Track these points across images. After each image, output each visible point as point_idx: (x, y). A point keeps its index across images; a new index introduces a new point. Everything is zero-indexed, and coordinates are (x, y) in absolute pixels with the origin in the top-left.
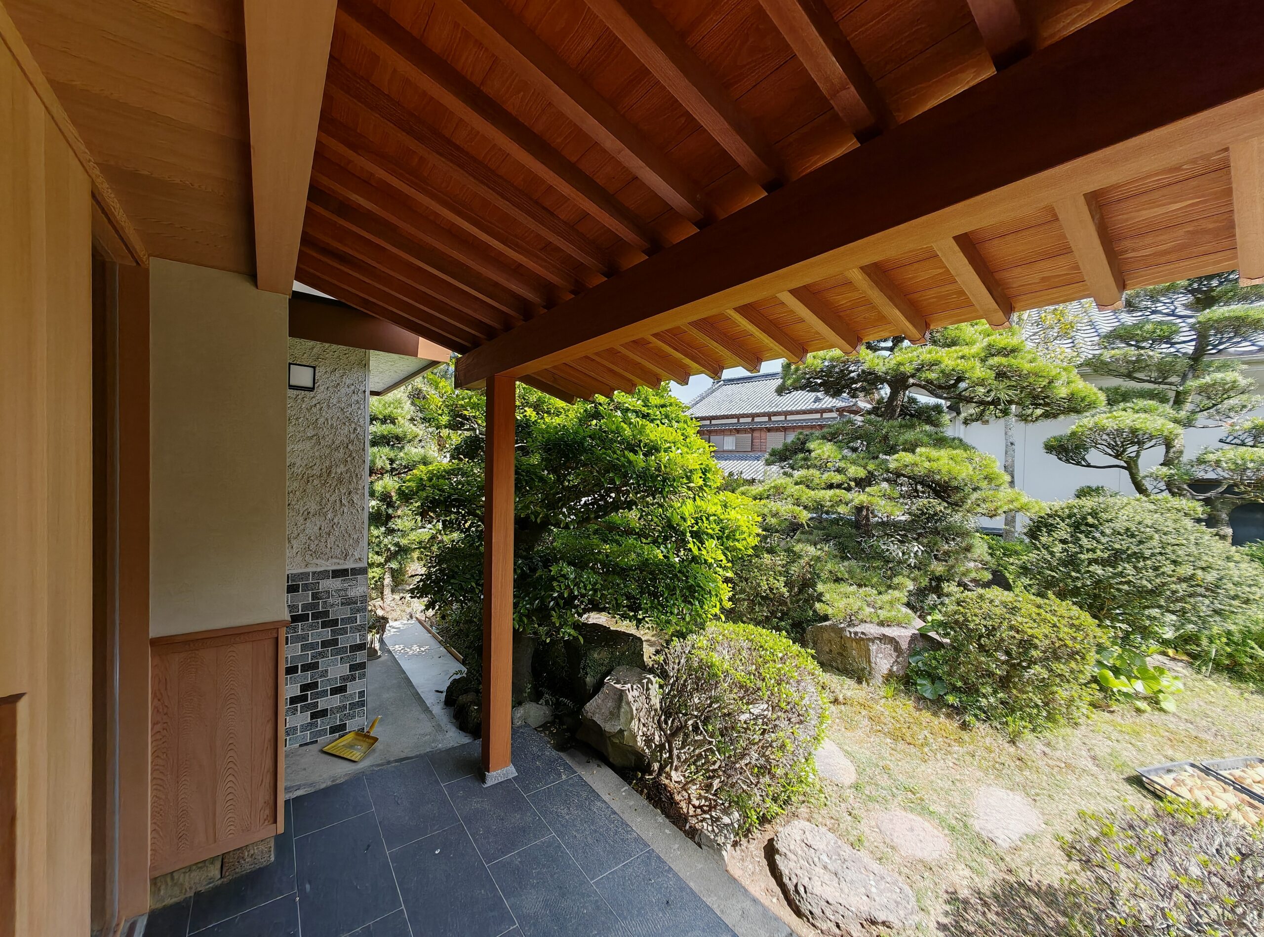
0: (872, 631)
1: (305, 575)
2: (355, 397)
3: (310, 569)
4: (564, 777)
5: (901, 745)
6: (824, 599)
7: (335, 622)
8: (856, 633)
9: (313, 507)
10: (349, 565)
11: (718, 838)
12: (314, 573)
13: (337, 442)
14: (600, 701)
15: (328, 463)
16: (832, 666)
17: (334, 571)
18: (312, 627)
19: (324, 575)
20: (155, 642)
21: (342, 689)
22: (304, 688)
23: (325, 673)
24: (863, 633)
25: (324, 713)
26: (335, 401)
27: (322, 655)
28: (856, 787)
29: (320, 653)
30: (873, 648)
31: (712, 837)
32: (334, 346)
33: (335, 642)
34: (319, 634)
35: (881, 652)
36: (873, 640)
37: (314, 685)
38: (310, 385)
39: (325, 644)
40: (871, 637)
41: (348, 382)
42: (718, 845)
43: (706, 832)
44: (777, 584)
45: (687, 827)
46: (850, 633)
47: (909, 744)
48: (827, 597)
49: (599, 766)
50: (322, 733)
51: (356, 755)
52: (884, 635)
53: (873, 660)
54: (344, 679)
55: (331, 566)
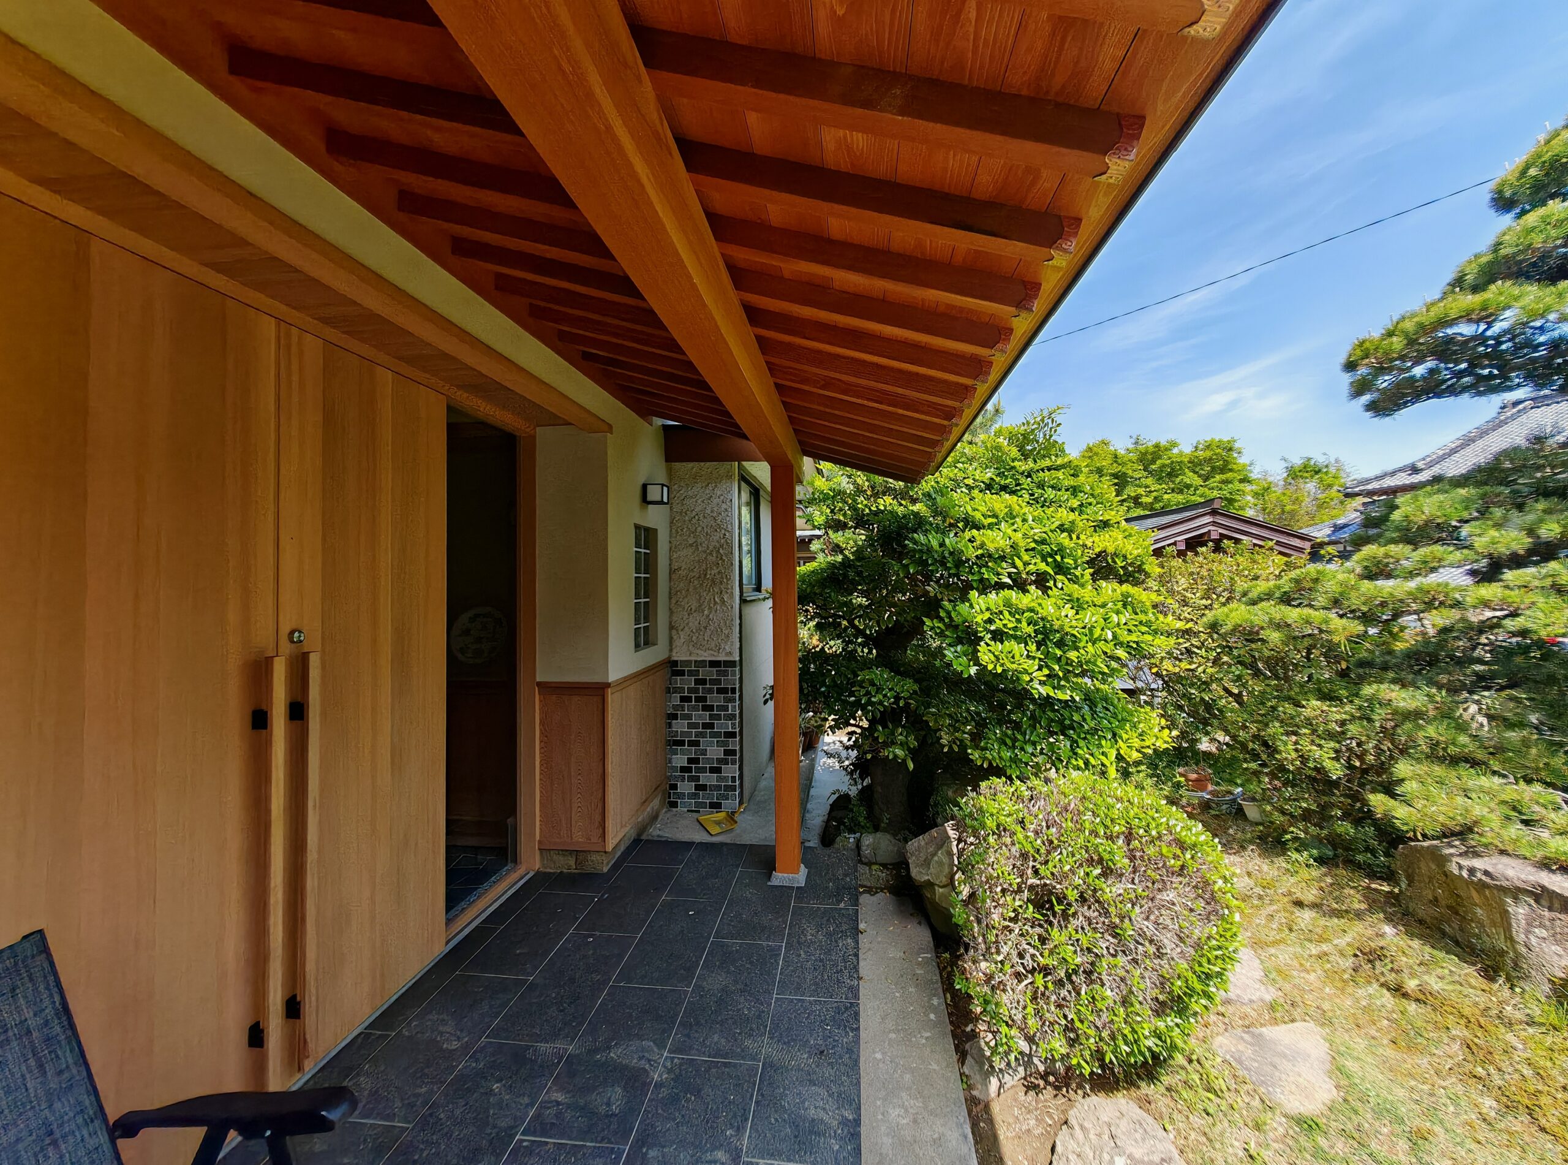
0: (1510, 873)
1: (690, 661)
2: (724, 506)
3: (693, 658)
4: (842, 905)
6: (1399, 790)
7: (711, 708)
8: (1472, 871)
9: (694, 605)
10: (722, 657)
11: (996, 1059)
12: (696, 661)
13: (711, 548)
14: (923, 843)
15: (704, 567)
17: (710, 662)
18: (695, 708)
19: (701, 664)
20: (539, 684)
21: (717, 770)
22: (690, 761)
23: (704, 752)
24: (1486, 873)
25: (703, 788)
26: (708, 511)
27: (703, 735)
29: (701, 733)
30: (1519, 912)
31: (988, 1053)
32: (708, 464)
33: (711, 726)
34: (700, 716)
35: (1542, 926)
36: (1517, 893)
37: (695, 761)
39: (706, 726)
40: (1505, 883)
41: (719, 493)
44: (1317, 753)
45: (968, 1029)
46: (1461, 867)
47: (1543, 1129)
48: (1410, 787)
49: (920, 923)
50: (703, 805)
51: (715, 830)
52: (1543, 888)
53: (1521, 937)
54: (719, 761)
55: (707, 656)
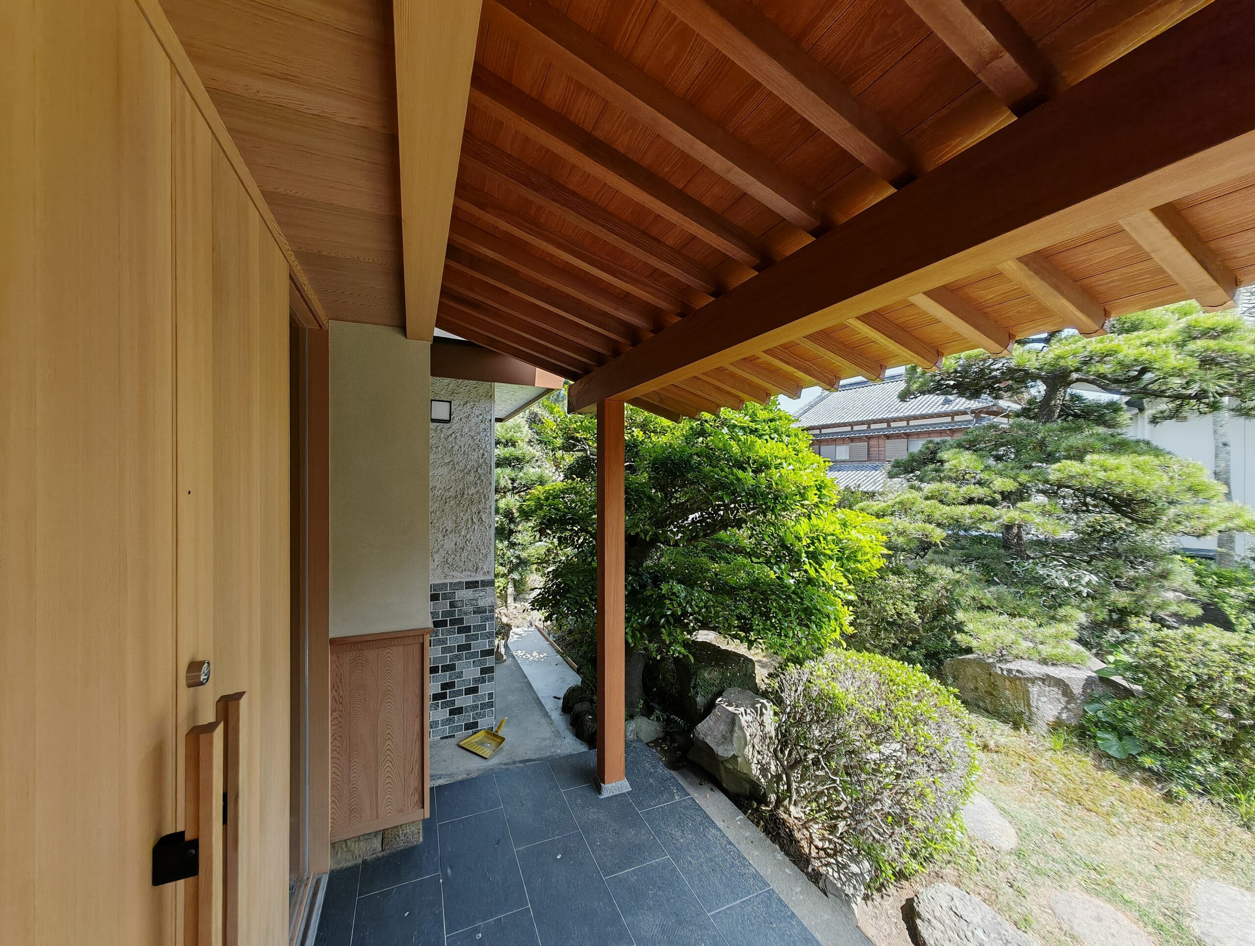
0: (1031, 670)
1: (445, 585)
2: (483, 426)
3: (448, 581)
4: (677, 797)
5: (1077, 811)
6: (966, 629)
7: (468, 629)
8: (1009, 671)
9: (450, 526)
10: (479, 577)
11: (846, 888)
12: (451, 584)
13: (469, 467)
14: (711, 723)
15: (461, 486)
16: (979, 707)
17: (467, 583)
18: (451, 632)
19: (458, 586)
20: (333, 642)
21: (474, 690)
22: (444, 686)
23: (460, 675)
24: (1018, 671)
25: (459, 711)
26: (466, 430)
27: (459, 658)
28: (1019, 854)
29: (456, 656)
30: (1034, 690)
31: (839, 885)
32: (466, 382)
33: (468, 647)
34: (456, 639)
35: (1045, 696)
36: (1033, 680)
37: (451, 685)
38: (448, 418)
39: (461, 648)
40: (1030, 676)
41: (477, 412)
42: (847, 895)
43: (831, 878)
44: (906, 610)
45: (810, 870)
46: (1002, 669)
48: (970, 627)
49: (712, 790)
50: (458, 728)
51: (486, 752)
52: (1048, 675)
53: (1034, 703)
54: (476, 680)
55: (465, 578)
